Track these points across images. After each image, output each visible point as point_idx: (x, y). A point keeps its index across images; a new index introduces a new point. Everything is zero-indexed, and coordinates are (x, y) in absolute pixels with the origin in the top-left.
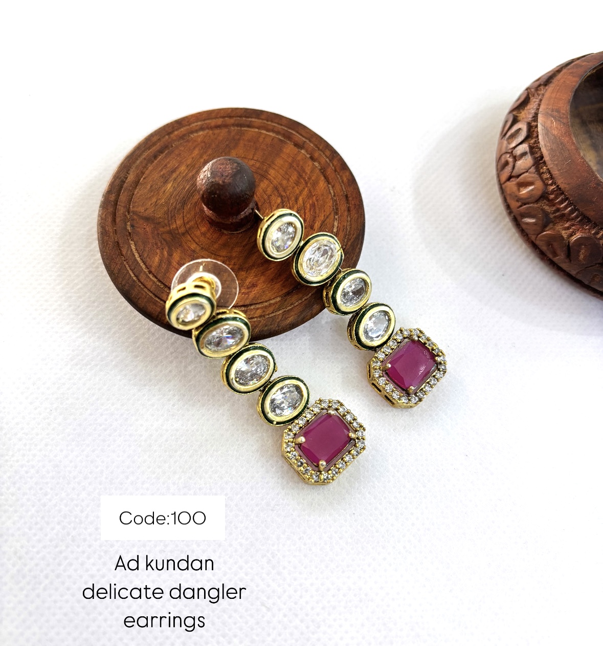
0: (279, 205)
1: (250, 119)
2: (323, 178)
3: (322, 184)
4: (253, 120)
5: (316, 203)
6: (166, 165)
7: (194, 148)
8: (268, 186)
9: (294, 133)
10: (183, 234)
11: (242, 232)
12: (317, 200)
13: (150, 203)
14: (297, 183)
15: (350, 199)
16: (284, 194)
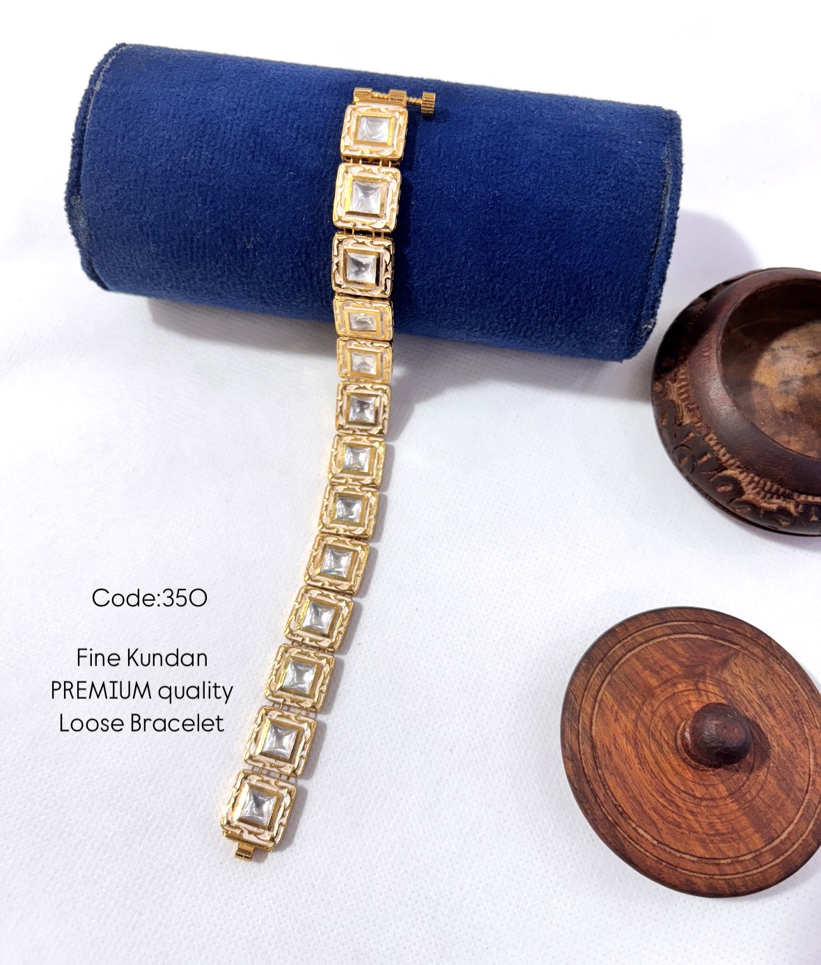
0: (693, 791)
1: (812, 822)
2: (707, 856)
3: (701, 851)
4: (811, 826)
5: (680, 830)
6: (781, 707)
7: (792, 744)
8: (718, 792)
9: (778, 861)
10: (696, 685)
11: (676, 738)
12: (682, 833)
13: (742, 671)
14: (711, 825)
15: (671, 871)
16: (703, 804)
